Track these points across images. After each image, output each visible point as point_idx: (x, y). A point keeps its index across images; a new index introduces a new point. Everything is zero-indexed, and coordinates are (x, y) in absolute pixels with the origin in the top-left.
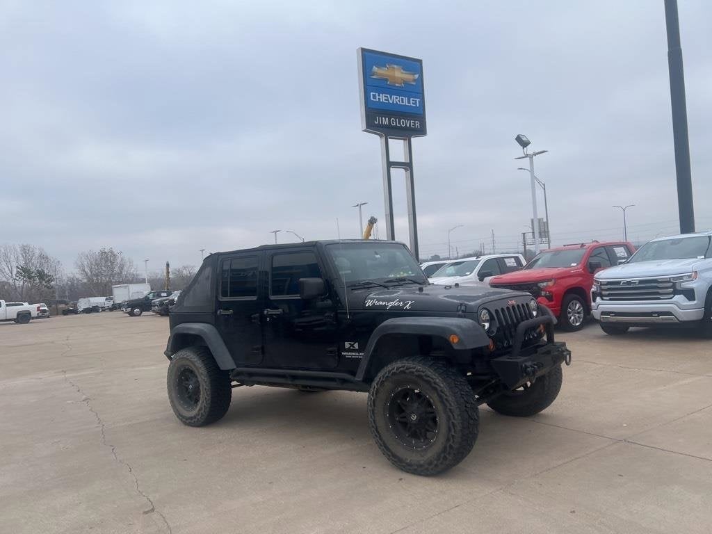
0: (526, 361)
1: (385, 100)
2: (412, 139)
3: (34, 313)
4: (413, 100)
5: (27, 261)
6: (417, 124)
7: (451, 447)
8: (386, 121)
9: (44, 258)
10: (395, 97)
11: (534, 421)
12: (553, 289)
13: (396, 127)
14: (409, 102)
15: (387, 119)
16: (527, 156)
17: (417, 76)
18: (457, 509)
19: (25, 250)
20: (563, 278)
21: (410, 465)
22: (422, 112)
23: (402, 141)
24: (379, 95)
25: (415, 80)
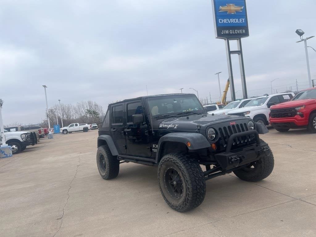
0: (233, 155)
1: (226, 22)
2: (241, 39)
3: (89, 128)
4: (241, 20)
5: (91, 107)
6: (244, 31)
7: (188, 199)
8: (227, 32)
9: (96, 105)
10: (231, 19)
11: (256, 185)
12: (304, 111)
13: (233, 34)
14: (239, 21)
15: (228, 31)
16: (303, 40)
17: (243, 8)
18: (182, 232)
19: (89, 103)
20: (311, 104)
21: (173, 206)
22: (246, 25)
23: (236, 40)
24: (223, 20)
25: (241, 10)
